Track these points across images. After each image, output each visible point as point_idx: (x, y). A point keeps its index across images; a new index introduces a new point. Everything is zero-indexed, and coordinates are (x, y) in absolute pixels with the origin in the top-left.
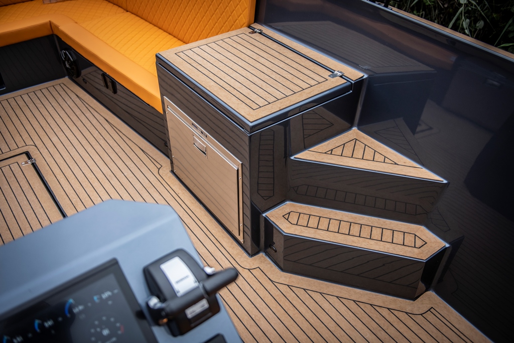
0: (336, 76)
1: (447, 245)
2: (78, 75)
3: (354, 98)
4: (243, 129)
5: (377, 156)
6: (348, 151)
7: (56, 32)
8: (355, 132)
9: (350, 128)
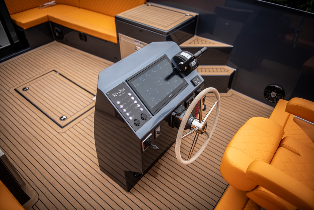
0: (187, 15)
1: (235, 70)
2: (63, 38)
3: (194, 24)
4: (163, 34)
5: (207, 43)
6: (196, 42)
7: (50, 20)
8: (196, 37)
9: (193, 36)
